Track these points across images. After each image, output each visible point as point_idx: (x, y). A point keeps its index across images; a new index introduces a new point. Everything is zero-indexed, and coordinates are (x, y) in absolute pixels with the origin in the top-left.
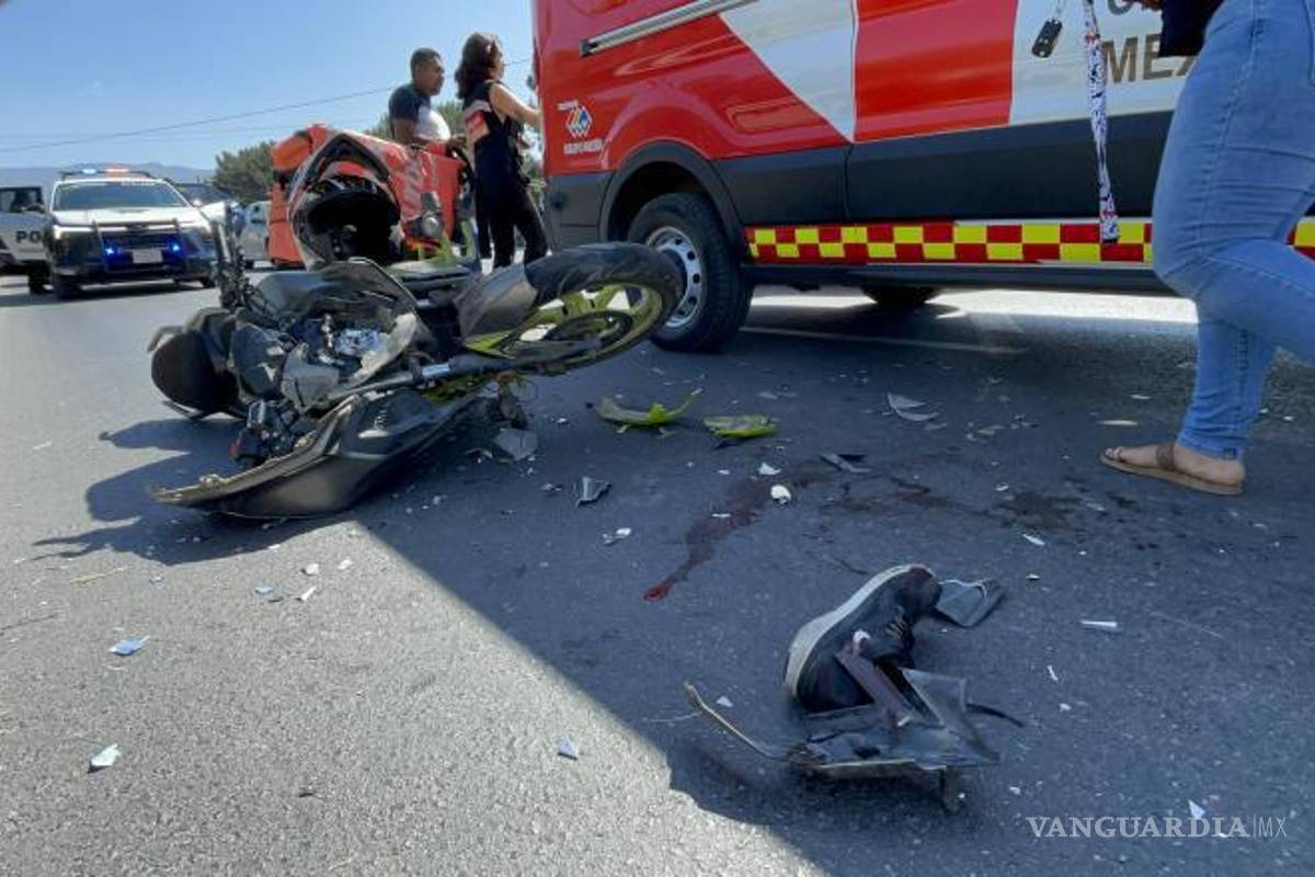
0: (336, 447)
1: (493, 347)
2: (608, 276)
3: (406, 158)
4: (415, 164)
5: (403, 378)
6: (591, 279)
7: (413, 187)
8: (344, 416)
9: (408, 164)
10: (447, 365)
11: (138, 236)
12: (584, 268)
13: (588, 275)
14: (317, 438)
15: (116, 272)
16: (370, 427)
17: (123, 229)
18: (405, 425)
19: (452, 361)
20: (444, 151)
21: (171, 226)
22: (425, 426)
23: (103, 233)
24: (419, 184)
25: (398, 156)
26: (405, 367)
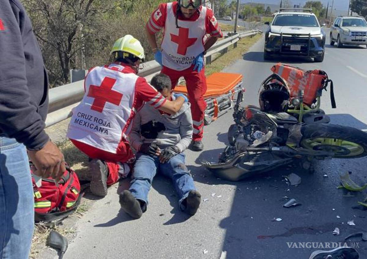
0: (237, 165)
1: (293, 147)
2: (328, 136)
3: (303, 75)
4: (306, 77)
5: (266, 149)
6: (322, 135)
7: (303, 85)
8: (241, 157)
9: (303, 77)
10: (279, 148)
11: (295, 39)
12: (320, 132)
13: (321, 134)
14: (232, 161)
15: (283, 53)
16: (249, 162)
17: (291, 36)
18: (260, 163)
19: (281, 147)
20: (319, 72)
21: (308, 36)
22: (264, 165)
23: (283, 37)
24: (305, 84)
25: (301, 75)
26: (268, 146)
